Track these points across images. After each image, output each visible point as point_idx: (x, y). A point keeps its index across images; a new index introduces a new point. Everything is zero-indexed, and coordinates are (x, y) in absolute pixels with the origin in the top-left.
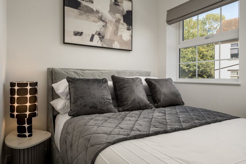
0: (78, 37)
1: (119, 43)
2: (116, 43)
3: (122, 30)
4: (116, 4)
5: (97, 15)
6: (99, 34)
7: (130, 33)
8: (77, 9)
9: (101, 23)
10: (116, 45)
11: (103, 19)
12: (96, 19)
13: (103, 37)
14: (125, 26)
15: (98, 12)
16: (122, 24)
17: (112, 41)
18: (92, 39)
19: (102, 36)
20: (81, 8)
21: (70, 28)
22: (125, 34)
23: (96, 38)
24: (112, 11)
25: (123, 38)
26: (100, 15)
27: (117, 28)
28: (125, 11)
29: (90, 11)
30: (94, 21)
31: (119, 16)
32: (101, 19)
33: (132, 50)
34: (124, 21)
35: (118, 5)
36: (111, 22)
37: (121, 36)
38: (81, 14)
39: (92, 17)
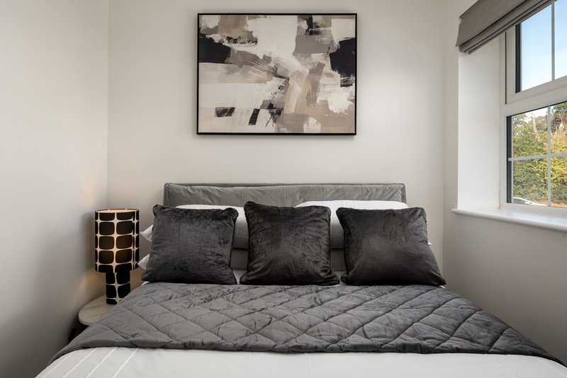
0: (224, 119)
1: (321, 120)
2: (312, 121)
3: (327, 89)
4: (311, 33)
5: (265, 67)
6: (271, 107)
7: (351, 92)
8: (223, 62)
9: (276, 82)
10: (312, 125)
11: (279, 71)
12: (263, 75)
13: (279, 113)
14: (337, 77)
15: (267, 59)
16: (329, 75)
17: (302, 118)
18: (253, 120)
19: (275, 110)
20: (230, 60)
21: (210, 101)
22: (335, 96)
23: (264, 115)
24: (301, 50)
25: (331, 108)
26: (272, 65)
27: (315, 87)
28: (336, 43)
29: (252, 60)
30: (260, 81)
31: (320, 58)
32: (275, 73)
33: (355, 134)
34: (333, 68)
35: (317, 33)
36: (299, 74)
37: (325, 104)
38: (230, 72)
39: (255, 73)
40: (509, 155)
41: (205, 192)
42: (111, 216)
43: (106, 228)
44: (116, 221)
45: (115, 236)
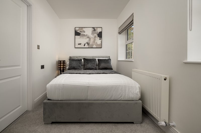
0: (80, 45)
1: (96, 45)
2: (94, 45)
3: (97, 40)
4: (94, 31)
5: (87, 37)
6: (87, 43)
7: (101, 41)
8: (79, 36)
9: (89, 39)
10: (94, 46)
11: (89, 37)
12: (86, 38)
13: (89, 44)
14: (99, 38)
15: (87, 35)
16: (98, 38)
17: (93, 45)
18: (84, 45)
19: (88, 44)
20: (80, 35)
21: (77, 42)
22: (98, 41)
23: (86, 45)
24: (93, 33)
25: (98, 43)
26: (88, 36)
27: (95, 40)
28: (98, 32)
29: (84, 35)
30: (86, 39)
31: (96, 35)
32: (88, 37)
33: (102, 48)
34: (98, 37)
35: (95, 31)
36: (92, 38)
37: (97, 43)
38: (81, 37)
39: (85, 37)
40: (126, 51)
41: (76, 57)
42: (61, 61)
43: (60, 63)
44: (62, 62)
45: (62, 64)
